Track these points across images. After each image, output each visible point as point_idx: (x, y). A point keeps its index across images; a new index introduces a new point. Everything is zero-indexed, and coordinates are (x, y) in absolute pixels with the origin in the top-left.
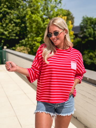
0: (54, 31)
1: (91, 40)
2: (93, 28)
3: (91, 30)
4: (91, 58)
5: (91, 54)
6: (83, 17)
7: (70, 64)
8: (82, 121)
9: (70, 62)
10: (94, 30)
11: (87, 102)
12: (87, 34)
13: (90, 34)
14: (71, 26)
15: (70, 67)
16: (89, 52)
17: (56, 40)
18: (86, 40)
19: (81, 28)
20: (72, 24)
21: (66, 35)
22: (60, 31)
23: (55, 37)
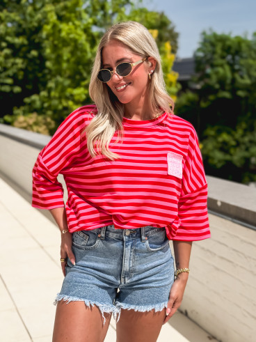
0: (118, 61)
1: (224, 99)
2: (231, 65)
3: (225, 71)
4: (224, 148)
5: (225, 137)
6: (204, 33)
7: (165, 162)
8: (203, 322)
9: (165, 155)
10: (233, 71)
11: (217, 269)
12: (213, 81)
13: (222, 82)
14: (170, 58)
15: (166, 169)
16: (219, 132)
17: (125, 88)
18: (212, 97)
19: (198, 64)
20: (173, 51)
21: (152, 75)
22: (134, 61)
23: (121, 77)
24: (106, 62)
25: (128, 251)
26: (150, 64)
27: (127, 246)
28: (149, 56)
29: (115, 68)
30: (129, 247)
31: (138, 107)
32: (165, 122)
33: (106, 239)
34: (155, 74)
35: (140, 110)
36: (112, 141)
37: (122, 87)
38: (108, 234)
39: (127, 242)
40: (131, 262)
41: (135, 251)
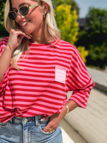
0: (20, 5)
9: (54, 68)
14: (75, 17)
17: (26, 24)
18: (92, 33)
21: (46, 14)
22: (32, 5)
23: (23, 17)
24: (13, 6)
25: (26, 132)
26: (43, 7)
27: (25, 129)
28: (43, 2)
29: (19, 11)
30: (27, 130)
31: (38, 37)
32: (56, 46)
33: (13, 123)
34: (48, 14)
35: (39, 39)
36: (21, 58)
37: (25, 24)
38: (14, 120)
39: (25, 127)
40: (29, 139)
41: (31, 132)
